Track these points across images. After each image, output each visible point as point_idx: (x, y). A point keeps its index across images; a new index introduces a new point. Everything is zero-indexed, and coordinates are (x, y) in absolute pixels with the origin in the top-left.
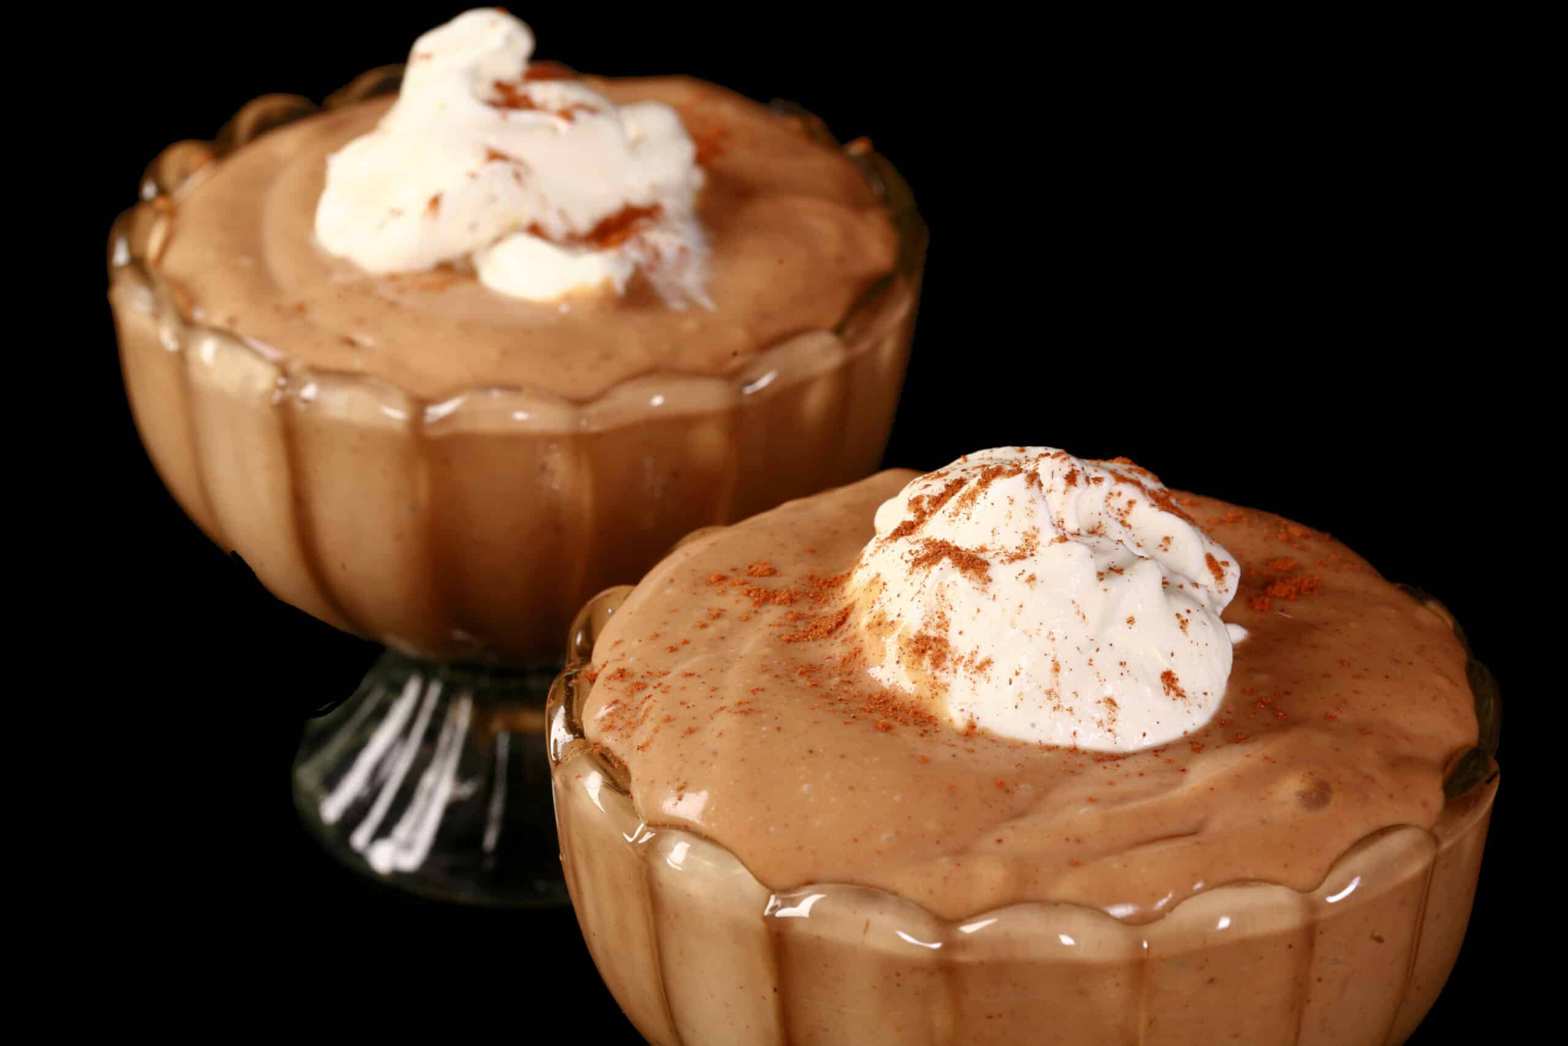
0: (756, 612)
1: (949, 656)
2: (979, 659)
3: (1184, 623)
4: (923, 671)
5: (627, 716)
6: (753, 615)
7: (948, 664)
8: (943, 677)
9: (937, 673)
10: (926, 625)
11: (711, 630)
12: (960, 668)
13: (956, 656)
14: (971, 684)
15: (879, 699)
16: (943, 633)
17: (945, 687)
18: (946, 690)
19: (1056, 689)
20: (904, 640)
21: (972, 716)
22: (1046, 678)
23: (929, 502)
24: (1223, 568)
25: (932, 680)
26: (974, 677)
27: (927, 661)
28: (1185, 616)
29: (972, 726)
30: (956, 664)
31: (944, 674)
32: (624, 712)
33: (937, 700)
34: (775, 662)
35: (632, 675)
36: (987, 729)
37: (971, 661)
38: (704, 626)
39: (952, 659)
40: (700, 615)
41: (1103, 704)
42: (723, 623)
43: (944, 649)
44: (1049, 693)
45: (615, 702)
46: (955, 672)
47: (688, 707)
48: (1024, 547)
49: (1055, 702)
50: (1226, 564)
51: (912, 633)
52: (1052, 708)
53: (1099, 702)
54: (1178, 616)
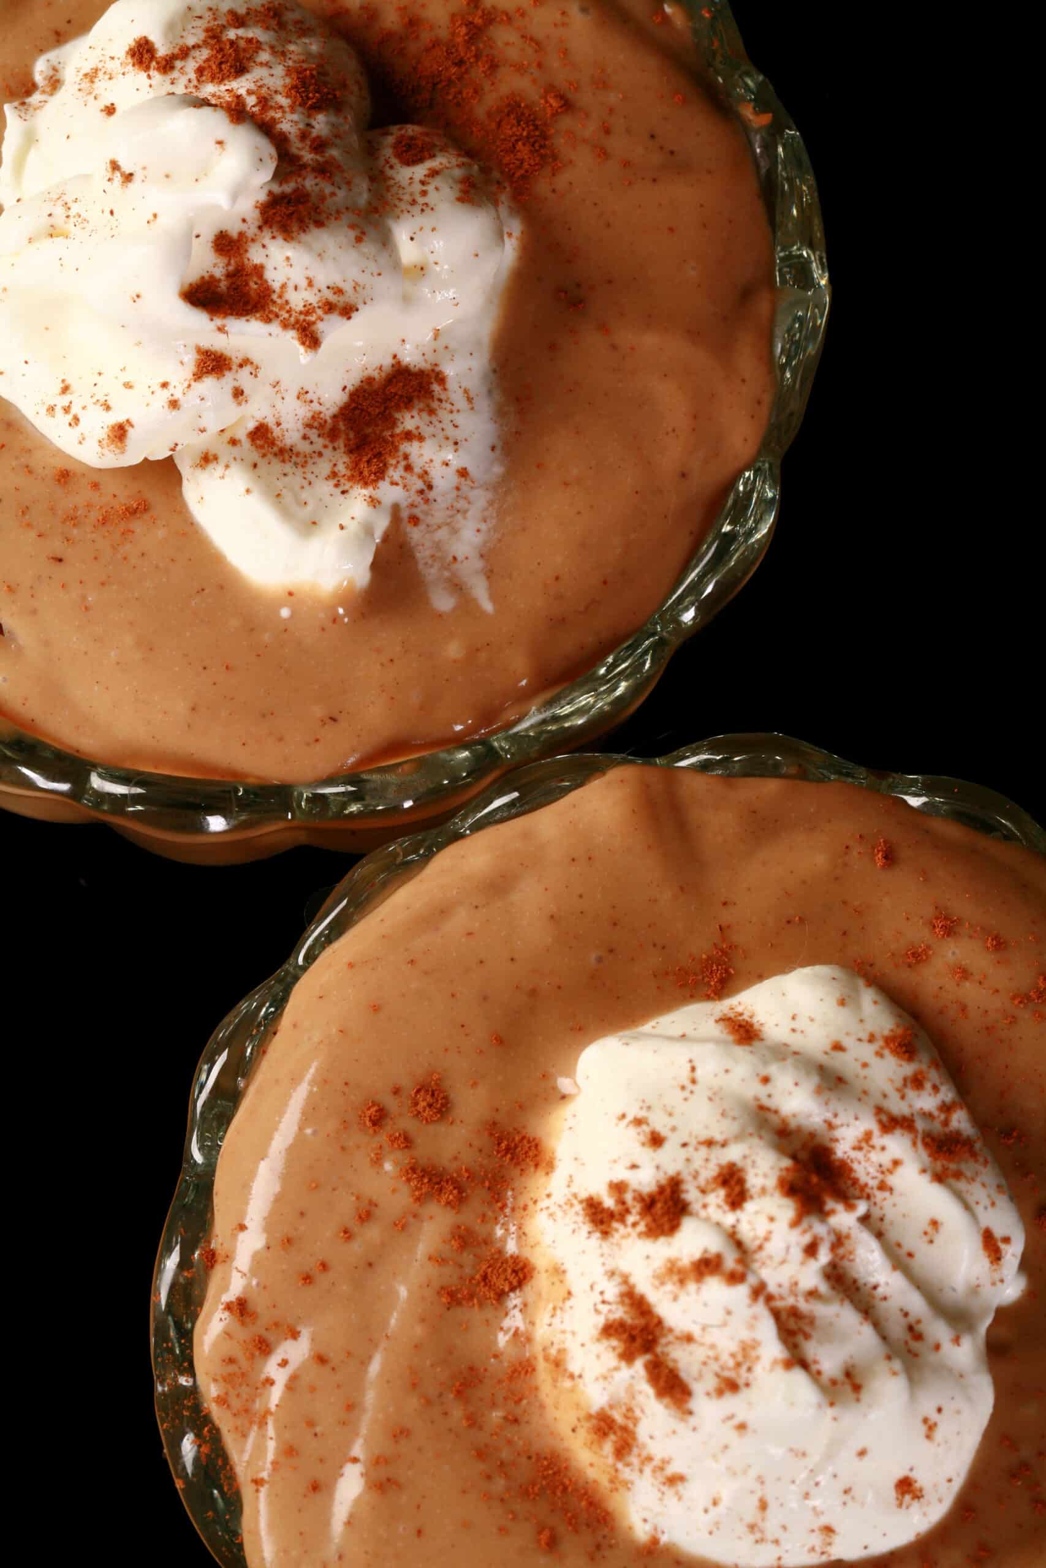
0: (415, 1216)
1: (635, 1450)
2: (671, 1470)
3: (931, 1428)
4: (602, 1456)
5: (244, 1390)
6: (411, 1220)
7: (634, 1460)
8: (626, 1473)
9: (620, 1466)
10: (611, 1407)
11: (356, 1247)
12: (648, 1470)
13: (644, 1454)
14: (660, 1495)
15: (547, 1468)
16: (631, 1425)
17: (627, 1485)
18: (629, 1489)
19: (760, 1524)
20: (582, 1414)
21: (655, 1529)
22: (750, 1512)
23: (634, 1199)
24: (1002, 1246)
25: (613, 1472)
26: (664, 1488)
27: (608, 1447)
28: (934, 1416)
29: (655, 1541)
30: (643, 1463)
31: (627, 1470)
32: (241, 1385)
33: (615, 1494)
34: (428, 1363)
35: (254, 1315)
36: (674, 1545)
37: (662, 1469)
38: (348, 1234)
39: (639, 1455)
40: (345, 1207)
41: (817, 1533)
42: (373, 1233)
43: (630, 1441)
44: (752, 1527)
45: (231, 1361)
46: (641, 1471)
47: (316, 1435)
48: (740, 1358)
49: (758, 1536)
50: (1007, 1240)
51: (594, 1409)
52: (753, 1540)
53: (813, 1531)
54: (925, 1421)
